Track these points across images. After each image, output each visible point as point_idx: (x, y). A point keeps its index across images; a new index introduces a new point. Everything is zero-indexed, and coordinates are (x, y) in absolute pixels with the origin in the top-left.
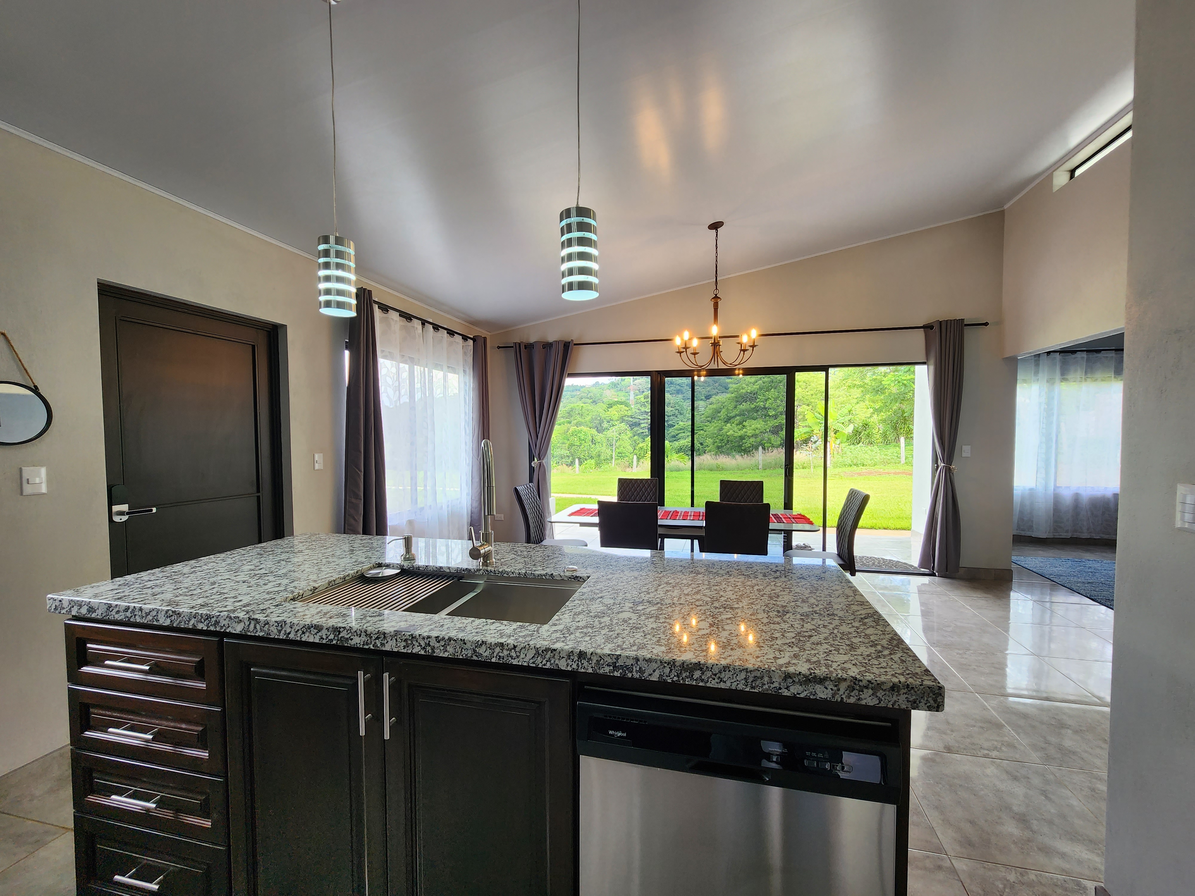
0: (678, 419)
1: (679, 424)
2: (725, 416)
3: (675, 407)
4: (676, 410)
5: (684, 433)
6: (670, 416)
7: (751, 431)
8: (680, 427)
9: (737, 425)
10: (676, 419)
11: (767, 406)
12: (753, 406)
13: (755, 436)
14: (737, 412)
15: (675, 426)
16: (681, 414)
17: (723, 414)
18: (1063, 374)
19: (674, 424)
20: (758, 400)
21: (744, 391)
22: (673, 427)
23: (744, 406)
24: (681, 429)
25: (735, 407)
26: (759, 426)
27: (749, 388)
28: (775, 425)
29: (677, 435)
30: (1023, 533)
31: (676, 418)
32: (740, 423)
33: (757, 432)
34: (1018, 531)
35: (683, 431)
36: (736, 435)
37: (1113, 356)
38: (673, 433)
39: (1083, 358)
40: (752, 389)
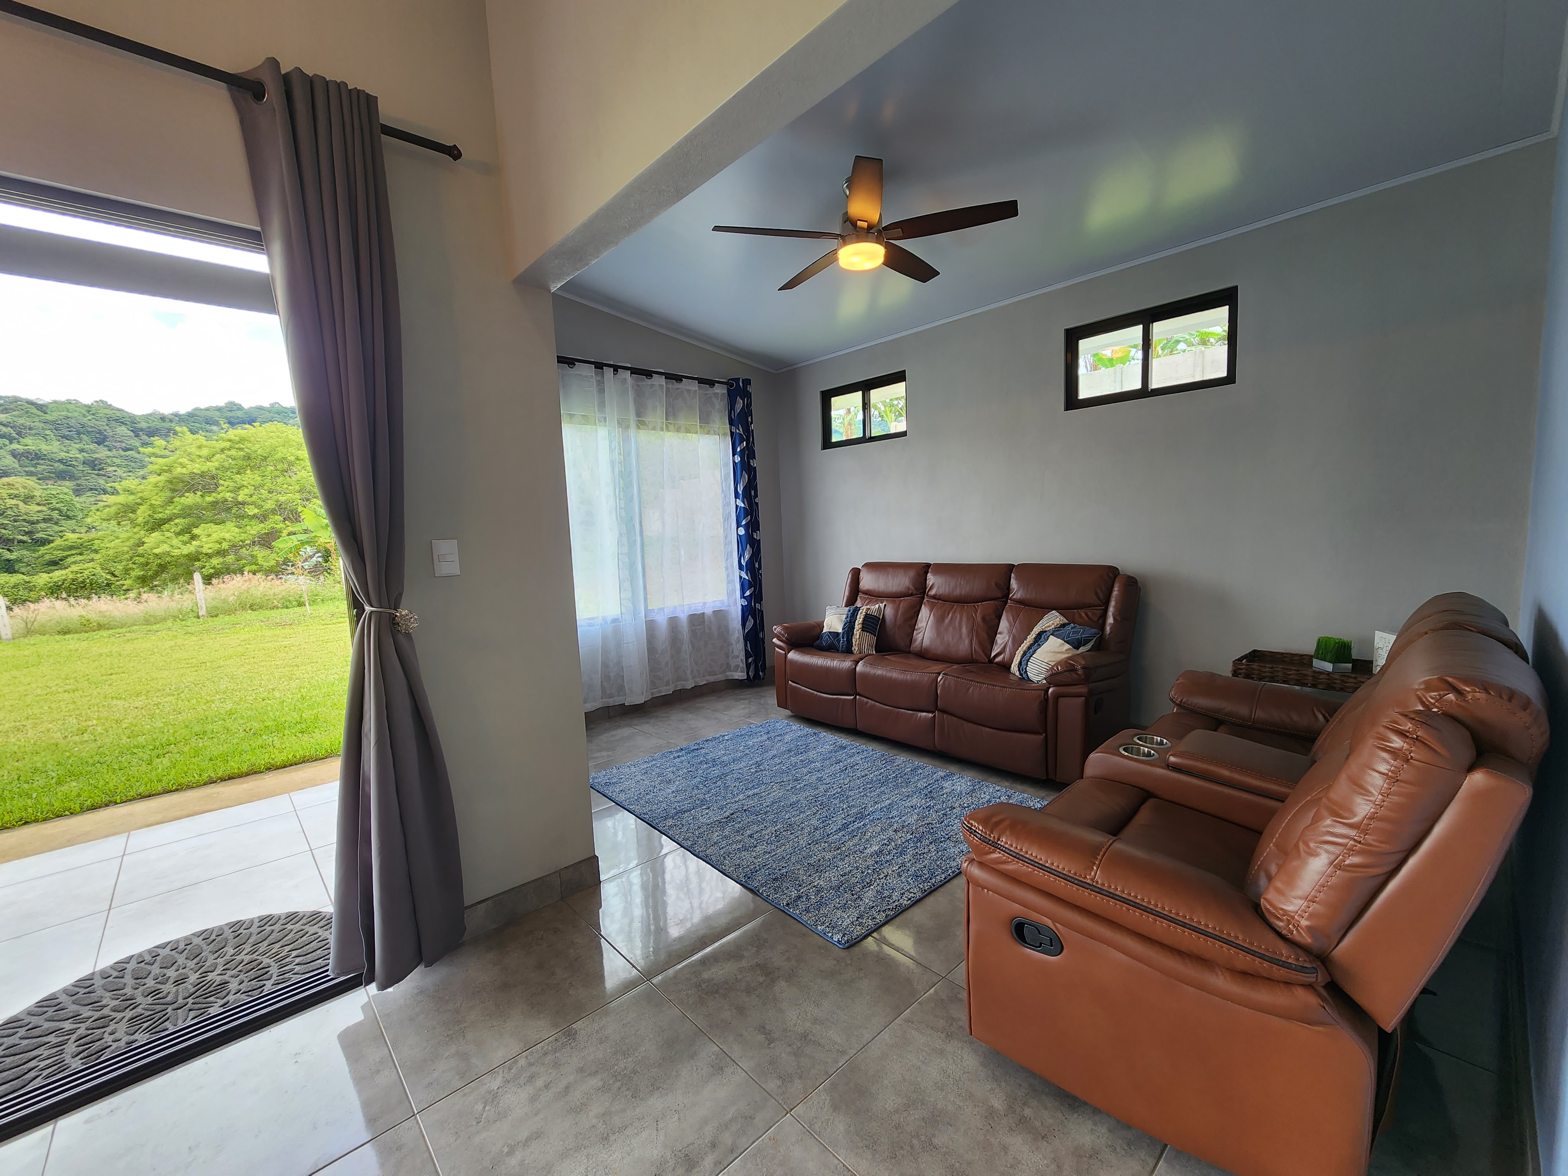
0: (62, 528)
1: (65, 538)
2: (148, 518)
3: (49, 504)
4: (53, 510)
5: (81, 554)
6: (38, 522)
7: (210, 545)
8: (66, 543)
9: (178, 534)
10: (57, 528)
11: (240, 499)
12: (209, 499)
13: (221, 553)
14: (174, 511)
15: (52, 541)
16: (69, 518)
17: (142, 513)
18: (638, 414)
19: (51, 538)
20: (220, 488)
21: (184, 471)
22: (49, 543)
23: (190, 499)
24: (71, 548)
25: (171, 501)
26: (227, 536)
27: (197, 465)
28: (263, 532)
29: (61, 560)
30: (611, 702)
31: (55, 527)
32: (186, 530)
33: (225, 546)
34: (605, 700)
35: (78, 551)
36: (176, 552)
37: (696, 390)
38: (47, 557)
39: (661, 386)
40: (205, 469)
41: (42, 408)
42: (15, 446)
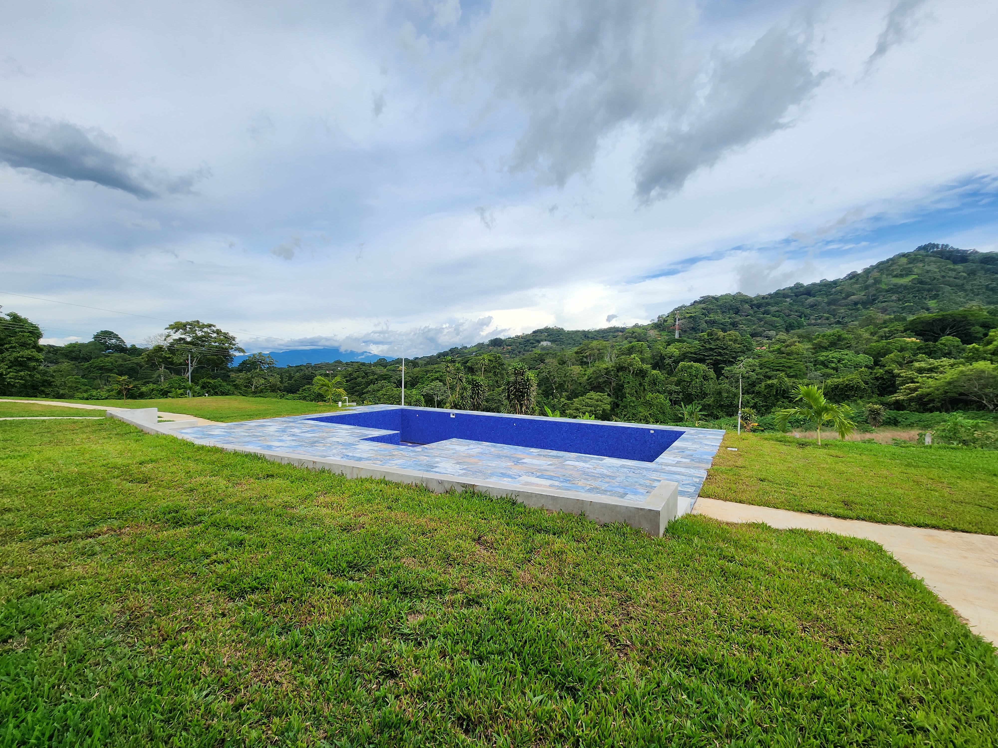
41: (716, 299)
42: (707, 318)
